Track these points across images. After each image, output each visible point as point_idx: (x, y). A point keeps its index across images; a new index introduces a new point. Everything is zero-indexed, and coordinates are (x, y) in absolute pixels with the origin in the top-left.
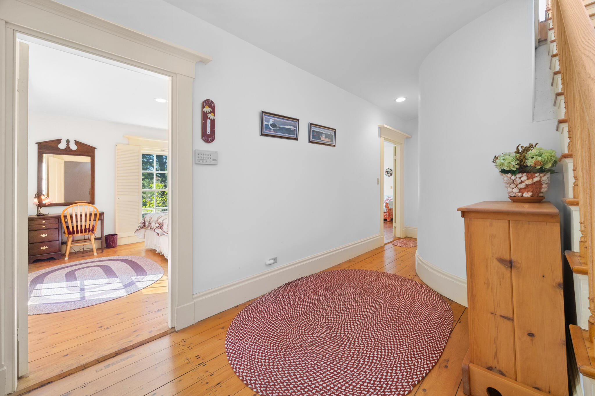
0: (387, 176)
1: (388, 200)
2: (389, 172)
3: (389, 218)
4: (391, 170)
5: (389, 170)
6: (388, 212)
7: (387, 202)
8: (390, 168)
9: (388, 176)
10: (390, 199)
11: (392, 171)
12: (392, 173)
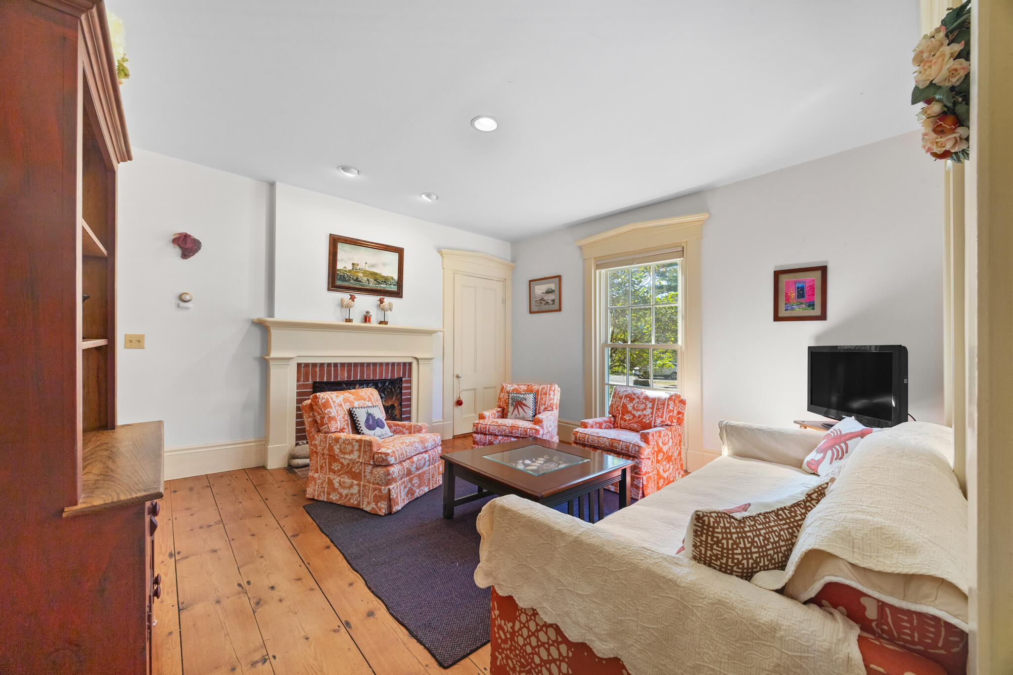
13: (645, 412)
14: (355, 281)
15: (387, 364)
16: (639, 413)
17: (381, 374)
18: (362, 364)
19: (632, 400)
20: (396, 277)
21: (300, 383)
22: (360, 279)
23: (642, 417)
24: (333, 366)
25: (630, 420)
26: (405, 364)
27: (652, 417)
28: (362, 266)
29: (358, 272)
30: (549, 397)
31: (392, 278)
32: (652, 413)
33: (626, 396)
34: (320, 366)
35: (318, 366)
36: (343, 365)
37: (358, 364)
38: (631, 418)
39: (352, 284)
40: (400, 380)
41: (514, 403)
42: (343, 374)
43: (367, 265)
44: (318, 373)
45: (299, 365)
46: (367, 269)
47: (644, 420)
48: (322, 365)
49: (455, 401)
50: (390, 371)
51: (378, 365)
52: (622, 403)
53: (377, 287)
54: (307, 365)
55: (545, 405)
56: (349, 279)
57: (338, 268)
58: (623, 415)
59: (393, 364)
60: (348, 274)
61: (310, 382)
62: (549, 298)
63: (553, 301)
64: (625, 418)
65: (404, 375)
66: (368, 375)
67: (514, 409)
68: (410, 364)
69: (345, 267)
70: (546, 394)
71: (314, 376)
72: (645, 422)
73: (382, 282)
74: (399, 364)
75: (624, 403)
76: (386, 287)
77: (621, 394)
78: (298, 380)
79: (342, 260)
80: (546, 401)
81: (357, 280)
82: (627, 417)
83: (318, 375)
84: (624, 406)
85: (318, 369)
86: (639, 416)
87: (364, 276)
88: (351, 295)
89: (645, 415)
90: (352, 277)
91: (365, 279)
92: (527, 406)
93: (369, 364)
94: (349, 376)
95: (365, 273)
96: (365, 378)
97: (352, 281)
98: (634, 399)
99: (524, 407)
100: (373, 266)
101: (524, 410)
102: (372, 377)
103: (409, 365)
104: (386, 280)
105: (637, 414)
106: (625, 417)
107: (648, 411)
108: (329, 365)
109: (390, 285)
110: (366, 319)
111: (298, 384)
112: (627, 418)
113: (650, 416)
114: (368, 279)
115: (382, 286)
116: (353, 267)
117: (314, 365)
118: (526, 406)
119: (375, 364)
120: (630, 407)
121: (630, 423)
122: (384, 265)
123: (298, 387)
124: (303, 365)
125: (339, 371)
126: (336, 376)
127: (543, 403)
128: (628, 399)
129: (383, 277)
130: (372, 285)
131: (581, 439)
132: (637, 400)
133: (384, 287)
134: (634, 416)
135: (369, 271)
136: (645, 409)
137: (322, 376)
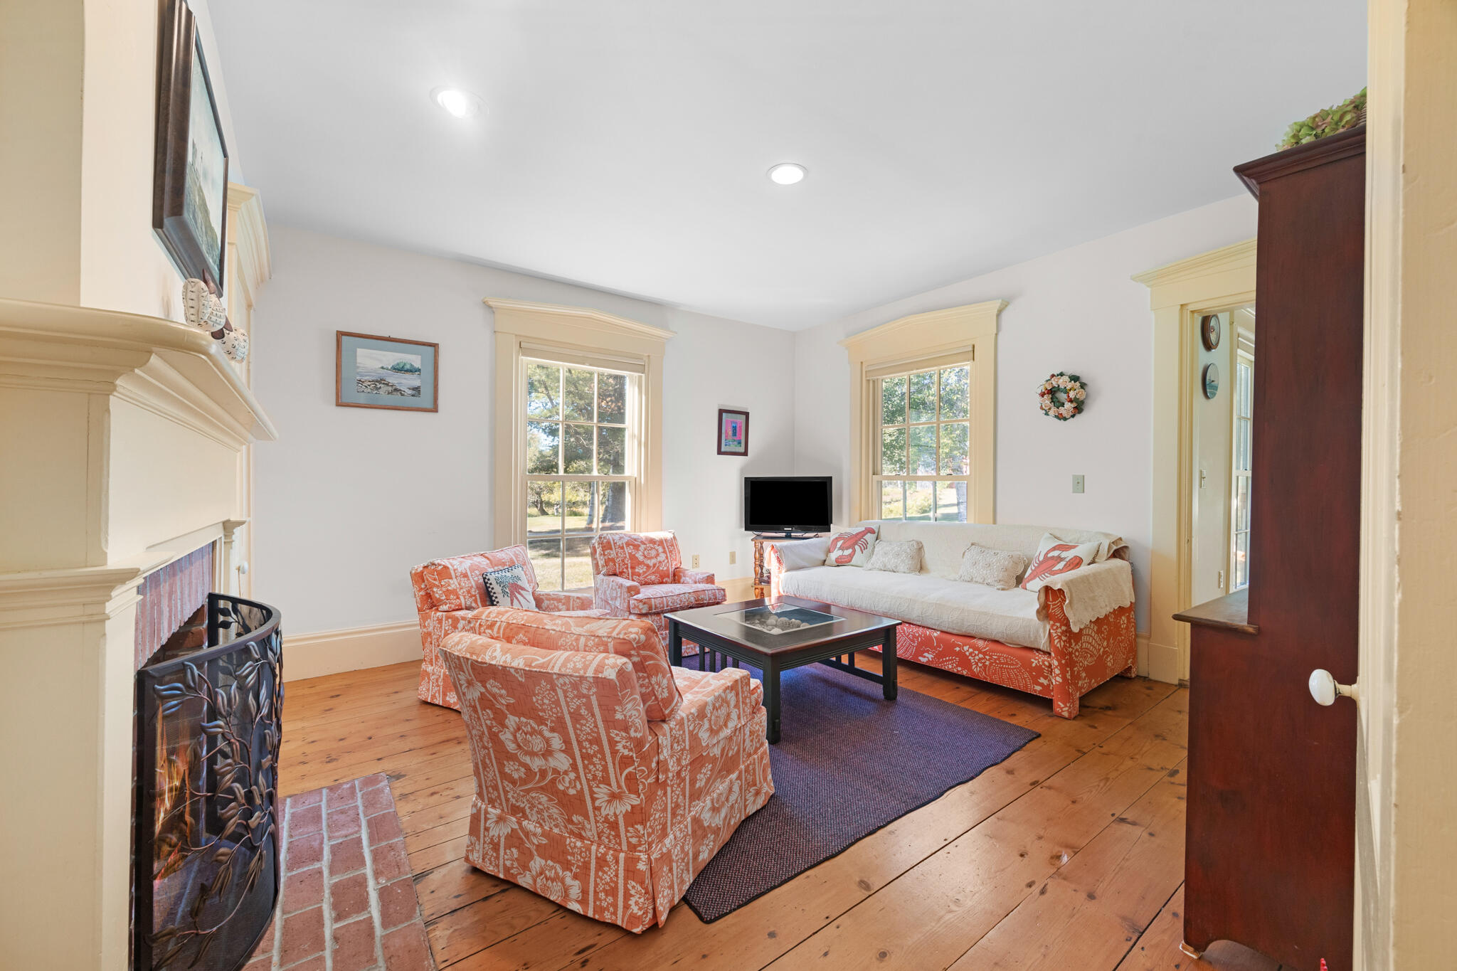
0: (1051, 419)
1: (1060, 559)
2: (1062, 396)
3: (1067, 697)
4: (1075, 378)
5: (1063, 382)
6: (1061, 654)
7: (1057, 581)
8: (1071, 370)
9: (1060, 417)
10: (1069, 555)
11: (1083, 386)
12: (1081, 395)
13: (659, 559)
16: (653, 561)
19: (637, 547)
23: (658, 565)
25: (644, 573)
27: (668, 562)
32: (667, 558)
33: (628, 544)
38: (645, 570)
41: (507, 590)
47: (661, 569)
52: (627, 554)
58: (633, 568)
62: (404, 381)
63: (417, 390)
64: (638, 572)
67: (512, 601)
72: (662, 570)
75: (630, 554)
77: (619, 543)
82: (639, 570)
84: (632, 557)
86: (654, 565)
89: (660, 562)
98: (639, 546)
99: (522, 592)
101: (525, 598)
105: (651, 563)
106: (637, 570)
107: (662, 557)
112: (641, 571)
113: (666, 561)
120: (639, 556)
121: (646, 576)
128: (631, 547)
131: (658, 606)
132: (643, 547)
134: (648, 567)
136: (658, 555)
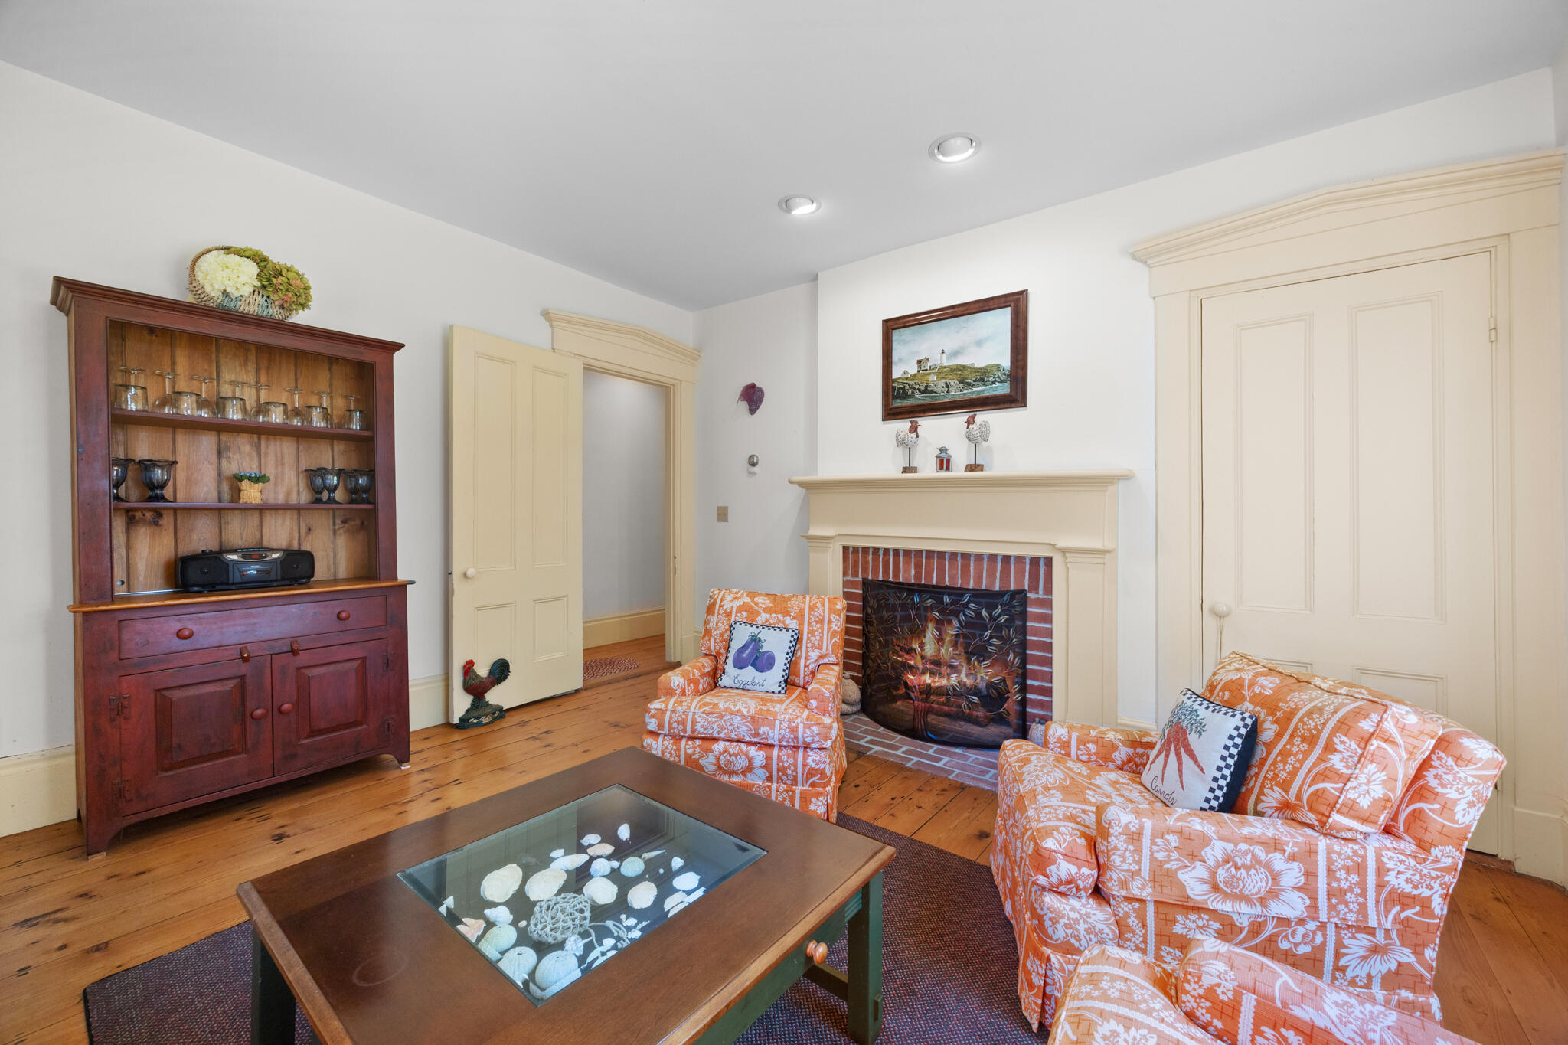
14: (923, 392)
15: (993, 558)
17: (979, 578)
18: (941, 555)
20: (1006, 363)
21: (848, 578)
22: (932, 387)
24: (891, 553)
26: (1035, 561)
28: (937, 359)
29: (929, 374)
30: (1321, 759)
31: (998, 367)
34: (873, 553)
35: (871, 553)
36: (907, 552)
37: (933, 552)
39: (918, 399)
40: (1020, 596)
42: (907, 571)
43: (944, 355)
44: (871, 564)
45: (845, 549)
46: (945, 363)
48: (876, 550)
49: (1204, 686)
50: (998, 574)
51: (972, 558)
53: (965, 394)
54: (856, 549)
55: (1285, 786)
56: (913, 393)
57: (894, 377)
59: (1006, 559)
60: (911, 383)
61: (860, 579)
65: (1034, 588)
66: (952, 577)
68: (1049, 561)
69: (905, 372)
70: (1311, 740)
71: (865, 570)
73: (975, 381)
74: (1020, 559)
76: (983, 391)
78: (845, 574)
79: (900, 360)
80: (1294, 774)
81: (926, 390)
83: (870, 568)
85: (870, 557)
87: (939, 379)
88: (911, 422)
90: (917, 387)
91: (942, 384)
92: (1196, 761)
93: (954, 555)
94: (918, 575)
95: (941, 371)
96: (947, 583)
97: (918, 395)
99: (1185, 757)
100: (956, 354)
101: (1180, 771)
102: (960, 581)
103: (1045, 564)
104: (983, 375)
108: (886, 551)
109: (994, 383)
110: (944, 463)
111: (845, 579)
114: (946, 384)
115: (975, 389)
116: (920, 367)
117: (865, 550)
118: (1192, 756)
119: (966, 556)
122: (979, 343)
123: (846, 584)
124: (851, 550)
125: (901, 563)
126: (897, 574)
127: (1283, 775)
129: (977, 370)
130: (956, 393)
133: (979, 392)
135: (948, 367)
137: (876, 571)
